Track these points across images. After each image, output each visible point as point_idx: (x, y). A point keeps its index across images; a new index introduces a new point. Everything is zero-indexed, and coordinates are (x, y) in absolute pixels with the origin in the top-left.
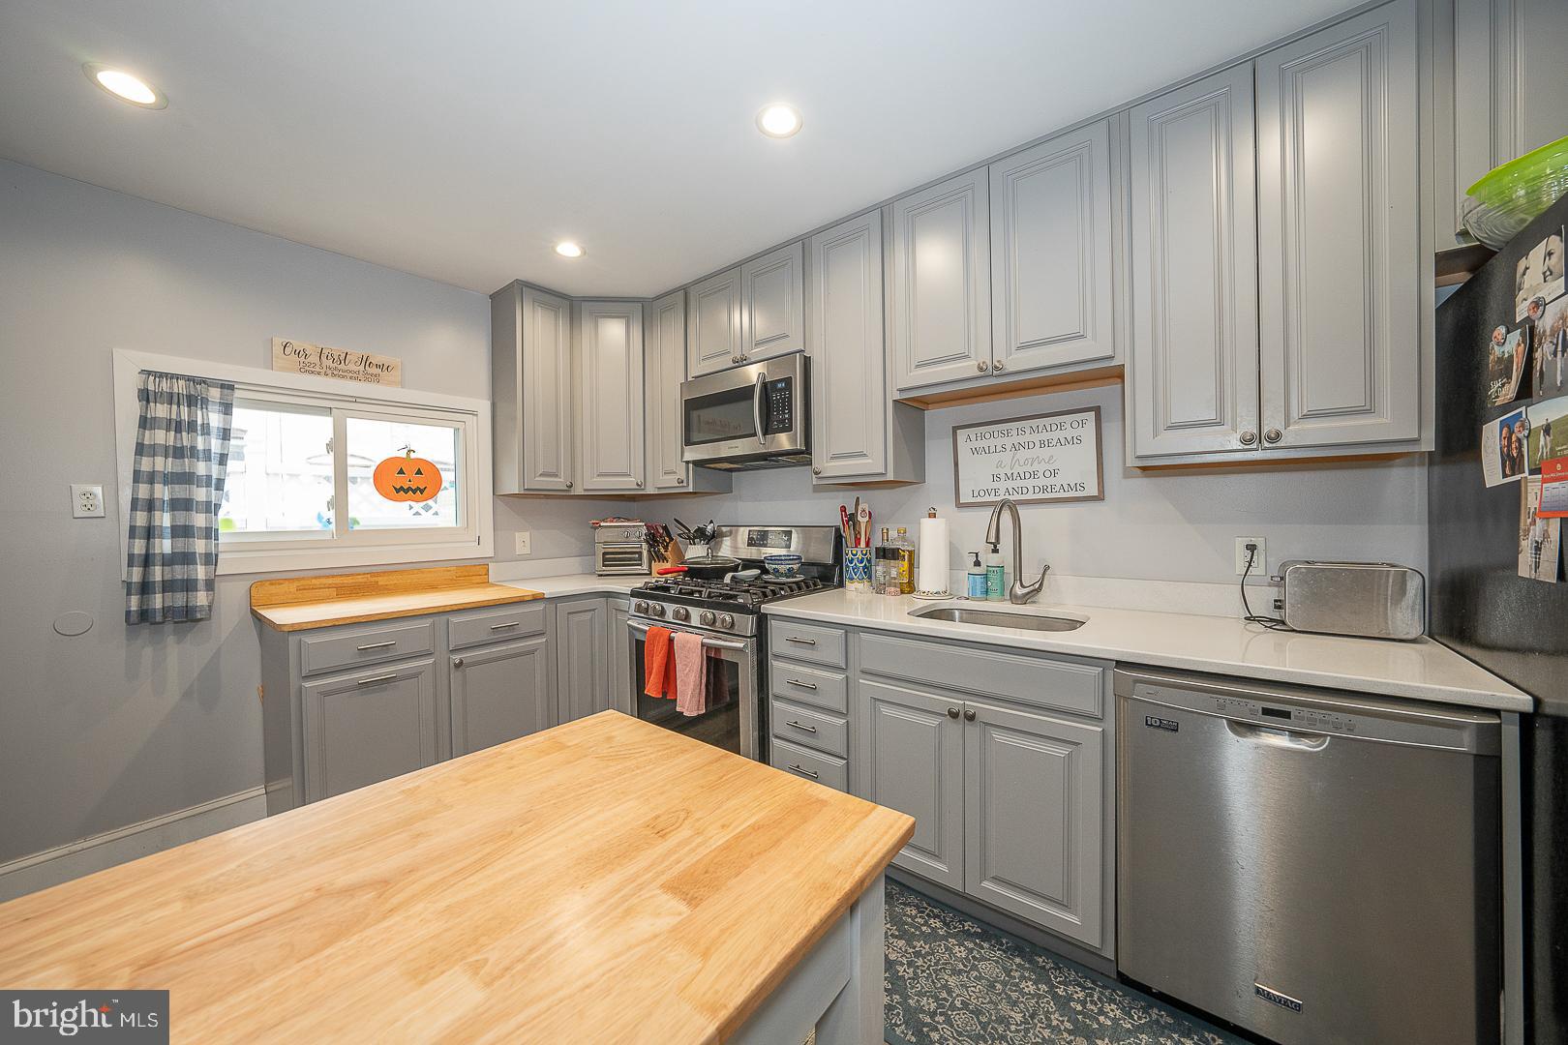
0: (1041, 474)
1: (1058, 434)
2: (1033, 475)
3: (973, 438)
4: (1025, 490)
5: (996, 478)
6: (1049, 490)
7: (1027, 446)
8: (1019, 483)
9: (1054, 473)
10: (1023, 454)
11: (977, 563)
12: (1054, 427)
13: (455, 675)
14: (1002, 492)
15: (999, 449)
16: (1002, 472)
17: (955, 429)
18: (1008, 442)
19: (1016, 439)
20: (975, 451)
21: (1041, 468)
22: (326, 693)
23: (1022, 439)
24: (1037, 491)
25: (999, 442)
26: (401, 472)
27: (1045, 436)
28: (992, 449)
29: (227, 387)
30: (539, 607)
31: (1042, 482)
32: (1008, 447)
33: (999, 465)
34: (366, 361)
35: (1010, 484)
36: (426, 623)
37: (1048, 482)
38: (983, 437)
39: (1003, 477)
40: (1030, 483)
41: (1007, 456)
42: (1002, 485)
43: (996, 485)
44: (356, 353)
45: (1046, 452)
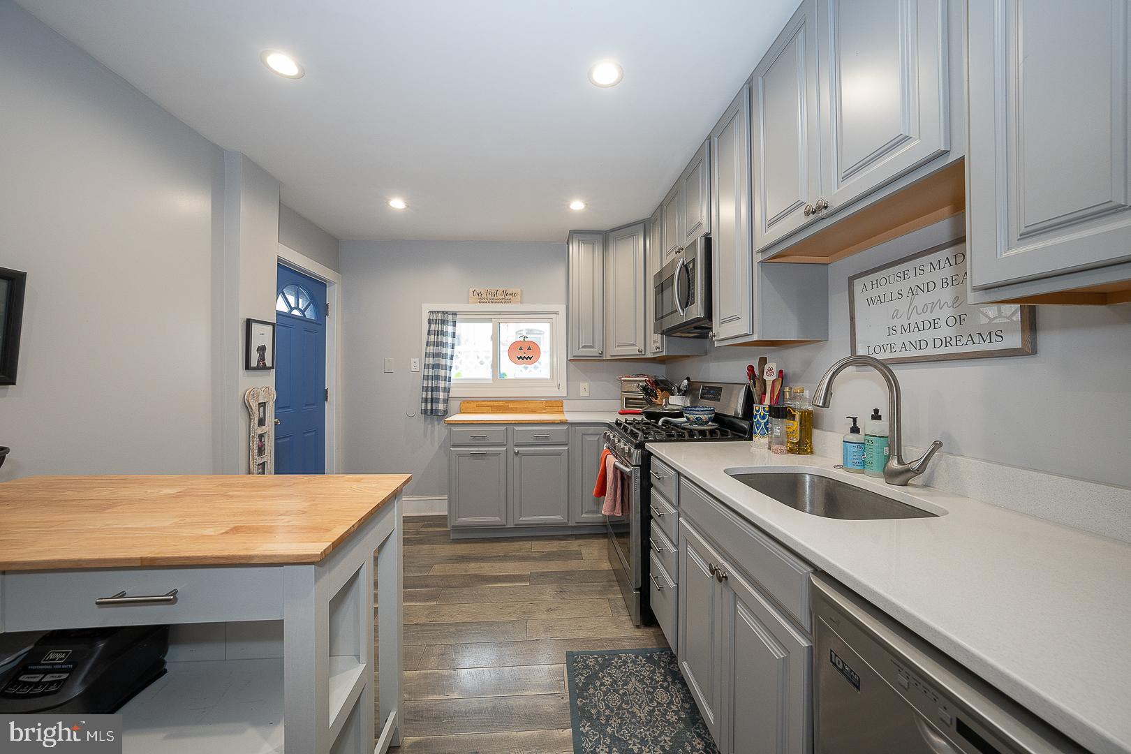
0: (942, 323)
2: (933, 324)
3: (869, 286)
4: (924, 344)
5: (892, 330)
6: (953, 342)
7: (926, 288)
8: (915, 336)
9: (959, 320)
10: (922, 299)
11: (855, 430)
13: (517, 459)
14: (898, 346)
15: (895, 295)
16: (897, 323)
17: (851, 280)
18: (904, 286)
19: (913, 281)
20: (871, 301)
21: (941, 314)
22: (460, 455)
23: (920, 281)
24: (938, 343)
25: (896, 287)
26: (521, 349)
28: (888, 297)
29: (454, 314)
30: (565, 428)
31: (943, 332)
32: (905, 293)
33: (895, 315)
34: (505, 293)
35: (907, 338)
36: (503, 428)
37: (950, 332)
38: (878, 283)
39: (899, 329)
40: (929, 335)
41: (902, 305)
42: (898, 339)
43: (892, 339)
44: (501, 290)
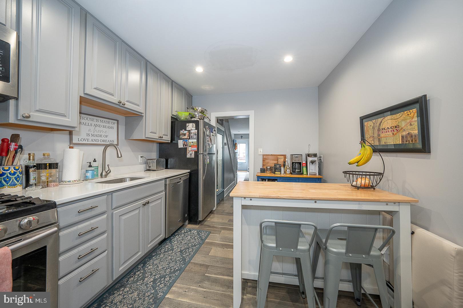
0: (103, 136)
1: (107, 125)
2: (101, 136)
4: (98, 141)
5: (88, 135)
6: (105, 141)
7: (99, 126)
8: (96, 138)
9: (107, 136)
10: (97, 128)
11: (90, 166)
12: (107, 123)
14: (90, 140)
15: (89, 124)
16: (90, 133)
18: (93, 123)
19: (95, 123)
21: (103, 134)
23: (97, 123)
24: (102, 141)
25: (90, 122)
27: (105, 124)
28: (87, 124)
31: (103, 138)
32: (93, 125)
33: (89, 130)
35: (93, 138)
37: (105, 139)
38: (83, 118)
39: (91, 135)
40: (99, 138)
41: (92, 128)
42: (90, 138)
43: (88, 137)
45: (104, 130)
